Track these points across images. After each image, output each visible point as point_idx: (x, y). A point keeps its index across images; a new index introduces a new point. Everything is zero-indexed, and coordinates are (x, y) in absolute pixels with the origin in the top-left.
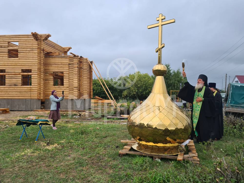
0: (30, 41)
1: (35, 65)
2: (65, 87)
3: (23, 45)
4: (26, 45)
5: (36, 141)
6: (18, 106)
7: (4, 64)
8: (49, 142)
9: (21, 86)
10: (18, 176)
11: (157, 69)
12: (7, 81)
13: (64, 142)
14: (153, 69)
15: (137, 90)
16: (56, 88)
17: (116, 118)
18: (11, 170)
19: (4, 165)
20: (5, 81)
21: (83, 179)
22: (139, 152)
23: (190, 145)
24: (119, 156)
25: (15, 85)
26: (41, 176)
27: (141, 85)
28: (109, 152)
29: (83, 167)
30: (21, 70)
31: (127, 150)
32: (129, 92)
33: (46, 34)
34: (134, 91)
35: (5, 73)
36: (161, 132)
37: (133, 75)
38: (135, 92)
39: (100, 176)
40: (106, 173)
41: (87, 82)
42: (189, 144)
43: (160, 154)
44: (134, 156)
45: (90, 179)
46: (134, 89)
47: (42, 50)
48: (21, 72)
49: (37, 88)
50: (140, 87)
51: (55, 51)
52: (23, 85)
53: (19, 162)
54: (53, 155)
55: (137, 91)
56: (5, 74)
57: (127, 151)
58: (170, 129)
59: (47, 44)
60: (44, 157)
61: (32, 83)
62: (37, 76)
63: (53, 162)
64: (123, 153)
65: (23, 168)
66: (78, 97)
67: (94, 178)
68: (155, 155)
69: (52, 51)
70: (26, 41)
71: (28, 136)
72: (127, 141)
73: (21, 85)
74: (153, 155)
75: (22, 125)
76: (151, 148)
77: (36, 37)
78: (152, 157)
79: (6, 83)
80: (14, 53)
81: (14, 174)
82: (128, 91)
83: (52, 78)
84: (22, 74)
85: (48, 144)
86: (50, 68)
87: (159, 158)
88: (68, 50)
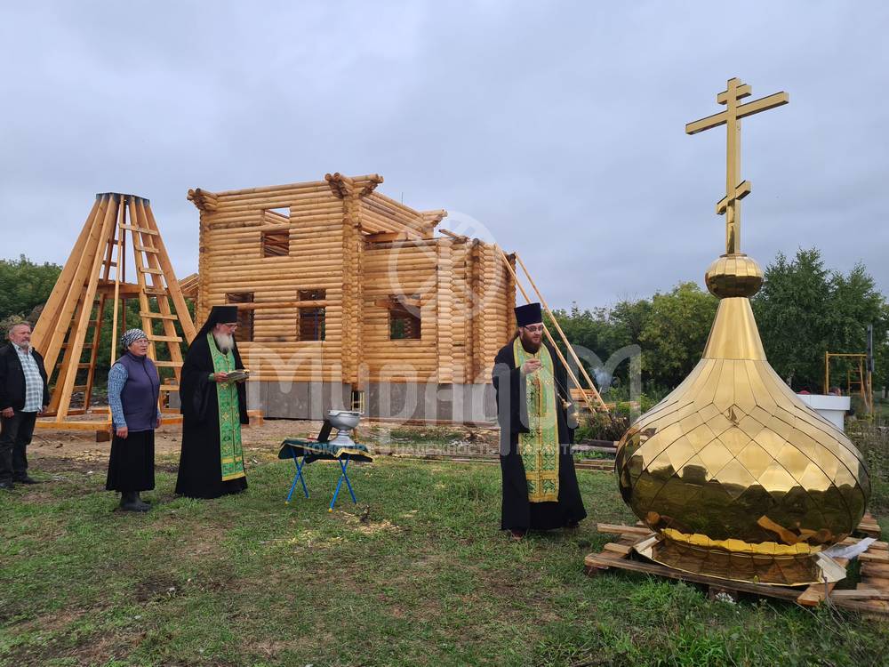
0: (324, 202)
1: (334, 276)
2: (424, 343)
3: (302, 215)
4: (310, 214)
5: (330, 510)
6: (286, 405)
7: (250, 277)
8: (368, 513)
9: (297, 340)
10: (278, 600)
11: (721, 273)
12: (259, 327)
13: (410, 516)
14: (707, 275)
15: (686, 351)
16: (396, 346)
17: (597, 453)
18: (260, 582)
19: (241, 568)
20: (252, 328)
21: (458, 628)
22: (659, 567)
23: (871, 560)
24: (586, 573)
25: (280, 339)
26: (338, 605)
27: (702, 332)
28: (555, 560)
29: (463, 594)
30: (295, 292)
31: (613, 556)
32: (655, 359)
33: (366, 177)
34: (674, 355)
35: (253, 302)
36: (735, 497)
37: (667, 295)
38: (680, 360)
39: (514, 627)
40: (534, 620)
41: (498, 325)
42: (866, 555)
43: (734, 577)
44: (638, 578)
45: (480, 630)
46: (674, 349)
47: (356, 227)
48: (295, 297)
49: (340, 349)
50: (699, 341)
51: (394, 228)
52: (301, 340)
53: (281, 562)
54: (377, 552)
55: (684, 356)
56: (252, 305)
57: (614, 559)
58: (769, 489)
59: (371, 207)
60: (351, 556)
61: (326, 331)
62: (342, 311)
63: (375, 570)
64: (599, 565)
65: (291, 581)
66: (465, 376)
67: (494, 629)
68: (716, 581)
69: (384, 229)
70: (312, 203)
71: (309, 493)
72: (624, 527)
73: (295, 337)
74: (708, 581)
75: (293, 460)
76: (705, 556)
77: (338, 188)
78: (703, 588)
79: (255, 333)
80: (277, 239)
81: (267, 595)
82: (652, 356)
83: (386, 314)
84: (298, 303)
85: (364, 520)
86: (380, 283)
87: (729, 592)
88: (436, 222)
